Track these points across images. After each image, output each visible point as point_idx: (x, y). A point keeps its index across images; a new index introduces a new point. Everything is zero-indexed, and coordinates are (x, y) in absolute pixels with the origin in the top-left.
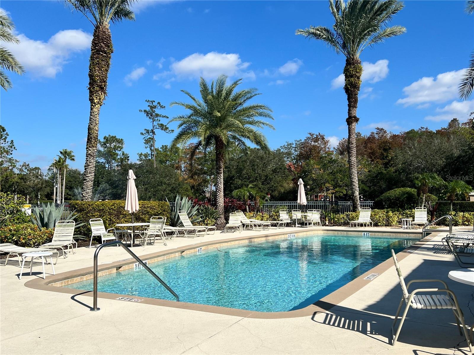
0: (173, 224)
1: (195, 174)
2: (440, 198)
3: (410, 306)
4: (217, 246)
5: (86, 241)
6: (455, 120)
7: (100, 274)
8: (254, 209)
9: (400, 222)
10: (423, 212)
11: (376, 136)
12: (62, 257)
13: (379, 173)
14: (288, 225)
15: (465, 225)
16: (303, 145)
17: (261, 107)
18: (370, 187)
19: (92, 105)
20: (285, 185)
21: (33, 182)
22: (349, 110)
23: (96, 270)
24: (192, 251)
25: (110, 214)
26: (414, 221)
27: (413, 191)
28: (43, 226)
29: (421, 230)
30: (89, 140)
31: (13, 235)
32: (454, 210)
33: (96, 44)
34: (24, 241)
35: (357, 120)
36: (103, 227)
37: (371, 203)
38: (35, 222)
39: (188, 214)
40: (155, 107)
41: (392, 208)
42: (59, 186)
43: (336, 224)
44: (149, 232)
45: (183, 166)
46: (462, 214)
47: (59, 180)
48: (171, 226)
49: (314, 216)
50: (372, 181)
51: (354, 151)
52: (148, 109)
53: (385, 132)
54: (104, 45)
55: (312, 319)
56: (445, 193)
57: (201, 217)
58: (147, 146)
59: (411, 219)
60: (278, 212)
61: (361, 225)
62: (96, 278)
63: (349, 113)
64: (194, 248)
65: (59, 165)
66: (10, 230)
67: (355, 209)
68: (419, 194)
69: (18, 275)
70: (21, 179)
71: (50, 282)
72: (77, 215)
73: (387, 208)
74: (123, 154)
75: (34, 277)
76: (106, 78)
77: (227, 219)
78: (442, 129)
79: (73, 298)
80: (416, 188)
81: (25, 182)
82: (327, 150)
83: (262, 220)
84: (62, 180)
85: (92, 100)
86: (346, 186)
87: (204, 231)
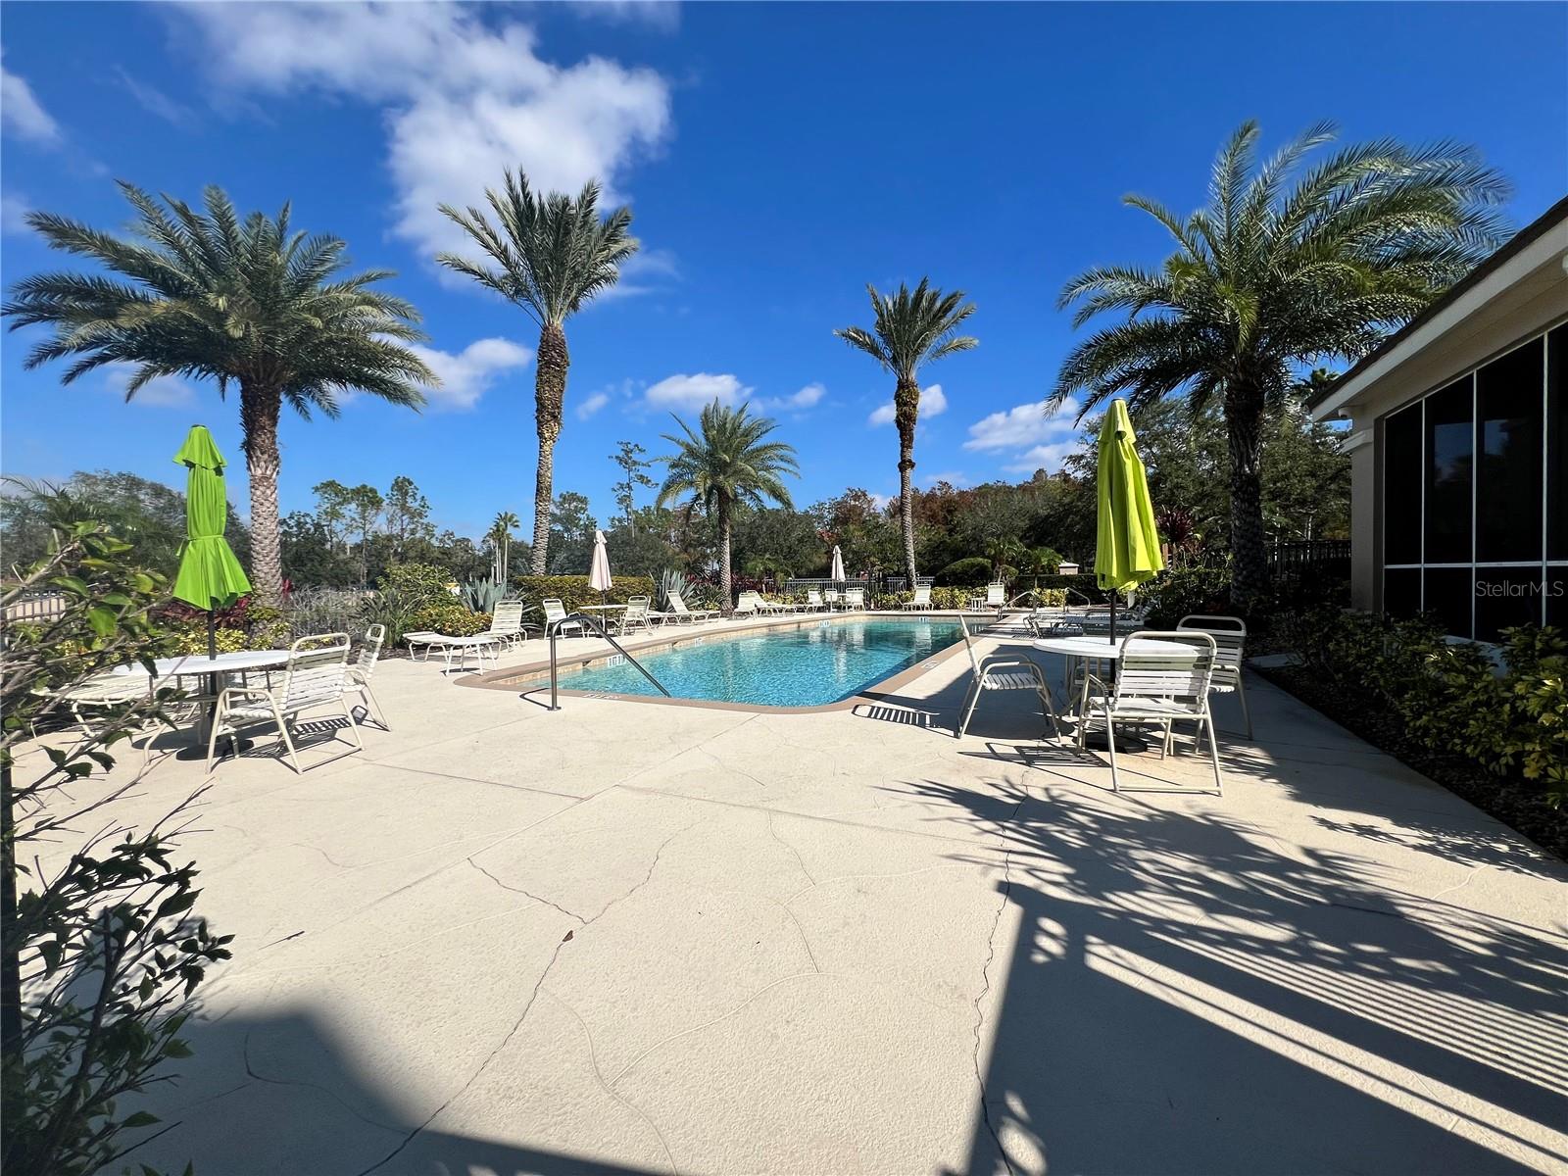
0: (660, 609)
1: (690, 545)
2: (1021, 571)
3: (983, 686)
4: (723, 635)
5: (539, 631)
6: (1041, 471)
7: (559, 670)
8: (774, 590)
9: (968, 604)
10: (999, 589)
11: (938, 493)
12: (507, 650)
13: (941, 542)
14: (820, 610)
15: (1052, 606)
16: (839, 505)
17: (781, 446)
18: (929, 561)
19: (541, 442)
20: (816, 559)
21: (460, 557)
22: (902, 451)
23: (554, 665)
24: (688, 642)
25: (572, 594)
26: (986, 600)
27: (987, 562)
28: (477, 610)
29: (996, 613)
30: (539, 491)
31: (435, 622)
32: (1039, 587)
33: (543, 352)
34: (450, 630)
35: (912, 465)
36: (563, 611)
37: (931, 579)
38: (465, 604)
39: (681, 596)
40: (632, 451)
41: (959, 585)
42: (498, 565)
43: (884, 607)
44: (628, 618)
45: (673, 534)
46: (1049, 591)
47: (498, 555)
48: (656, 610)
49: (856, 597)
50: (932, 553)
51: (909, 509)
52: (621, 454)
53: (950, 487)
54: (555, 355)
55: (853, 713)
56: (1028, 565)
57: (699, 600)
58: (621, 506)
59: (984, 598)
60: (806, 592)
61: (918, 608)
62: (554, 675)
63: (902, 456)
64: (691, 638)
65: (498, 534)
66: (431, 615)
67: (909, 586)
68: (993, 567)
69: (444, 672)
70: (443, 553)
71: (489, 680)
72: (525, 595)
73: (952, 585)
74: (588, 519)
75: (466, 674)
76: (560, 402)
77: (735, 604)
78: (1025, 483)
79: (522, 696)
80: (988, 557)
81: (449, 559)
82: (872, 511)
83: (784, 603)
84: (503, 555)
85: (541, 435)
86: (898, 560)
87: (704, 617)
